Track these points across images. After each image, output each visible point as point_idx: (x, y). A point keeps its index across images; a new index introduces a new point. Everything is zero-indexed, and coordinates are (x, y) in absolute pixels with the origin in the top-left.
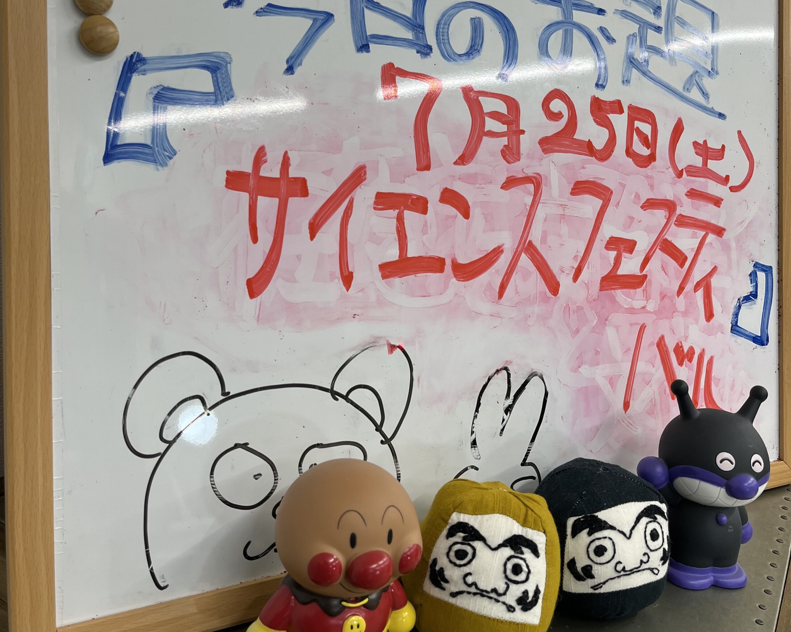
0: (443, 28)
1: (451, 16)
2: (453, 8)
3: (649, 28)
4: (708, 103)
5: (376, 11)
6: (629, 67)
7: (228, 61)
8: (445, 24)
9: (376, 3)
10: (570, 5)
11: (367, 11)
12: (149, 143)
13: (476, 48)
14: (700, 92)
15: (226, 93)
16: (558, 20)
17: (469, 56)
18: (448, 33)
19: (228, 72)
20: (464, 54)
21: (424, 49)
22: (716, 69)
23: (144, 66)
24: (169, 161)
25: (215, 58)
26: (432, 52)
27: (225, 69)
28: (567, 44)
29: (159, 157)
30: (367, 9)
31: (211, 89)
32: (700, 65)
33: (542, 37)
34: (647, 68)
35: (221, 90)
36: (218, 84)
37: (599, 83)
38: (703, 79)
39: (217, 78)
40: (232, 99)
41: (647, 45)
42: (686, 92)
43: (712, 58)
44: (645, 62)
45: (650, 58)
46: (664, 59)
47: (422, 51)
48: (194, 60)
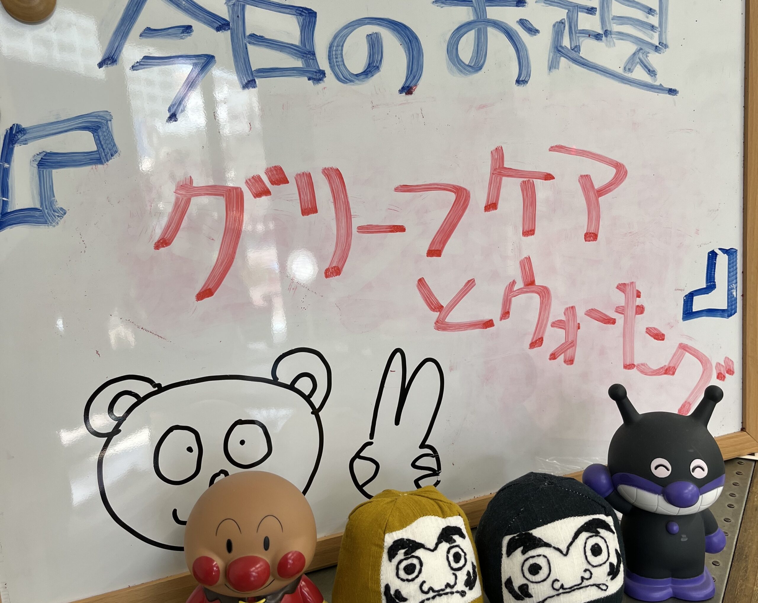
0: (336, 50)
1: (344, 36)
2: (346, 28)
3: (580, 11)
4: (655, 81)
5: (261, 45)
6: (556, 57)
7: (108, 119)
8: (338, 46)
9: (260, 36)
10: (483, 3)
11: (250, 47)
12: (38, 206)
13: (374, 65)
14: (645, 70)
15: (109, 149)
16: (469, 20)
17: (367, 74)
18: (342, 54)
19: (109, 129)
20: (362, 73)
21: (316, 75)
22: (664, 42)
23: (25, 136)
24: (59, 220)
25: (95, 118)
26: (326, 77)
27: (106, 126)
28: (480, 45)
29: (49, 218)
30: (249, 45)
31: (94, 148)
32: (645, 41)
33: (450, 43)
34: (578, 53)
35: (104, 147)
36: (101, 142)
37: (521, 79)
38: (648, 56)
39: (98, 136)
40: (116, 155)
41: (578, 30)
42: (628, 72)
43: (659, 31)
44: (577, 48)
45: (581, 43)
46: (599, 42)
47: (313, 77)
48: (73, 123)
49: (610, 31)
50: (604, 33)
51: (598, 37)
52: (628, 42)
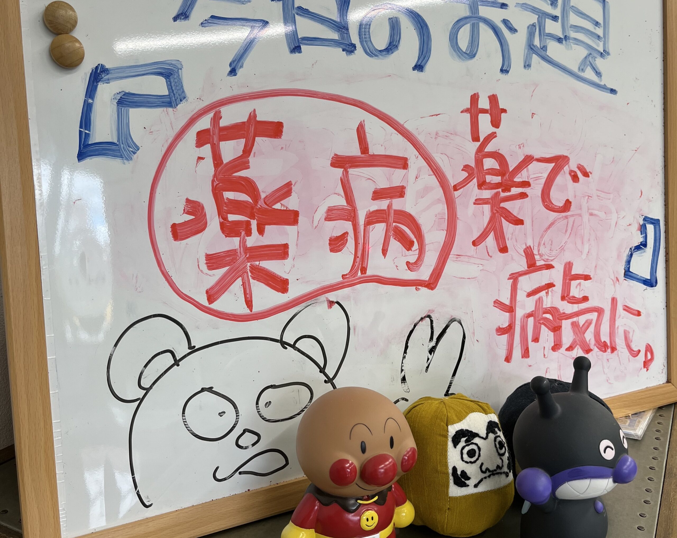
0: (365, 28)
3: (547, 18)
4: (601, 81)
5: (306, 17)
6: (530, 53)
7: (179, 68)
8: (366, 25)
9: (306, 9)
11: (297, 18)
12: (115, 141)
13: (394, 44)
14: (593, 71)
15: (178, 95)
16: (466, 15)
17: (388, 51)
18: (369, 32)
19: (180, 77)
20: (384, 49)
21: (349, 48)
22: (607, 51)
23: (108, 76)
24: (133, 156)
25: (168, 65)
26: (356, 50)
27: (177, 74)
28: (474, 36)
29: (124, 152)
30: (297, 15)
31: (166, 92)
32: (593, 47)
33: (452, 32)
34: (545, 53)
35: (175, 92)
36: (172, 87)
37: (504, 69)
38: (596, 60)
39: (170, 82)
40: (184, 100)
41: (545, 33)
42: (581, 72)
43: (603, 41)
44: (544, 48)
45: (548, 44)
46: (561, 45)
47: (347, 49)
48: (150, 68)
49: (569, 37)
50: (565, 38)
51: (559, 40)
52: (581, 47)
